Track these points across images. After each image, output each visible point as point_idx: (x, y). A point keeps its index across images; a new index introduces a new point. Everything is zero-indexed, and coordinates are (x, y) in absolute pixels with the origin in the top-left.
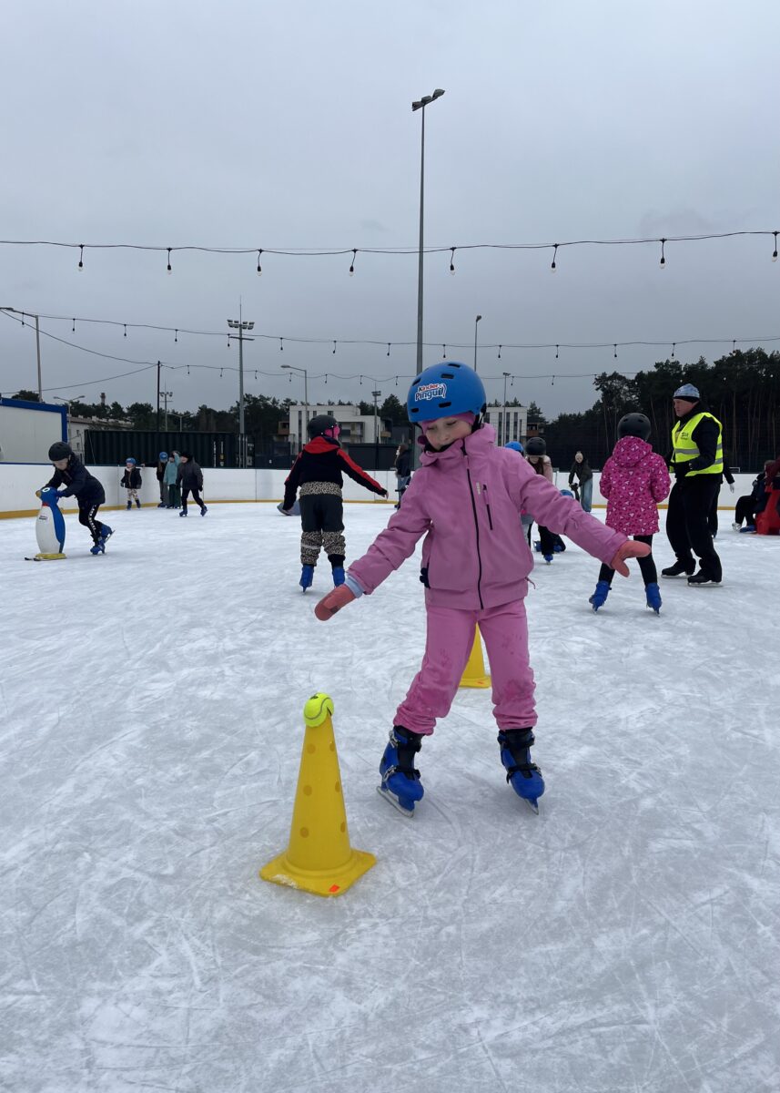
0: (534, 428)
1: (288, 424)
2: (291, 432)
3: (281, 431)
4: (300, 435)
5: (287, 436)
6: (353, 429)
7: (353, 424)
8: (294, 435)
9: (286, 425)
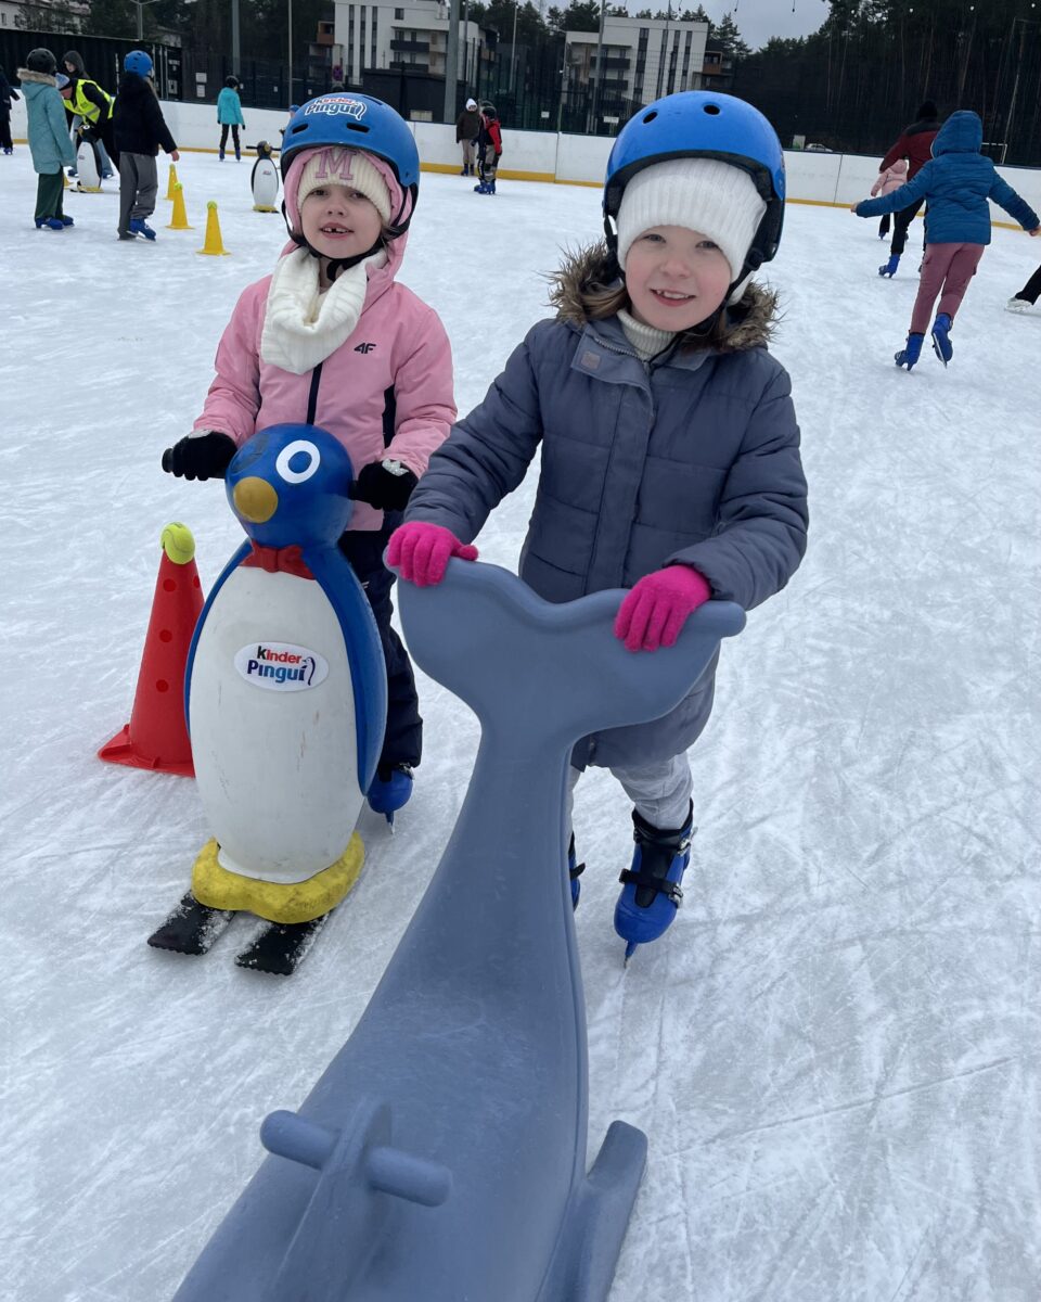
0: (715, 59)
1: (333, 26)
2: (336, 42)
3: (321, 38)
4: (351, 47)
5: (331, 47)
6: (434, 42)
7: (434, 34)
8: (342, 46)
9: (330, 29)
